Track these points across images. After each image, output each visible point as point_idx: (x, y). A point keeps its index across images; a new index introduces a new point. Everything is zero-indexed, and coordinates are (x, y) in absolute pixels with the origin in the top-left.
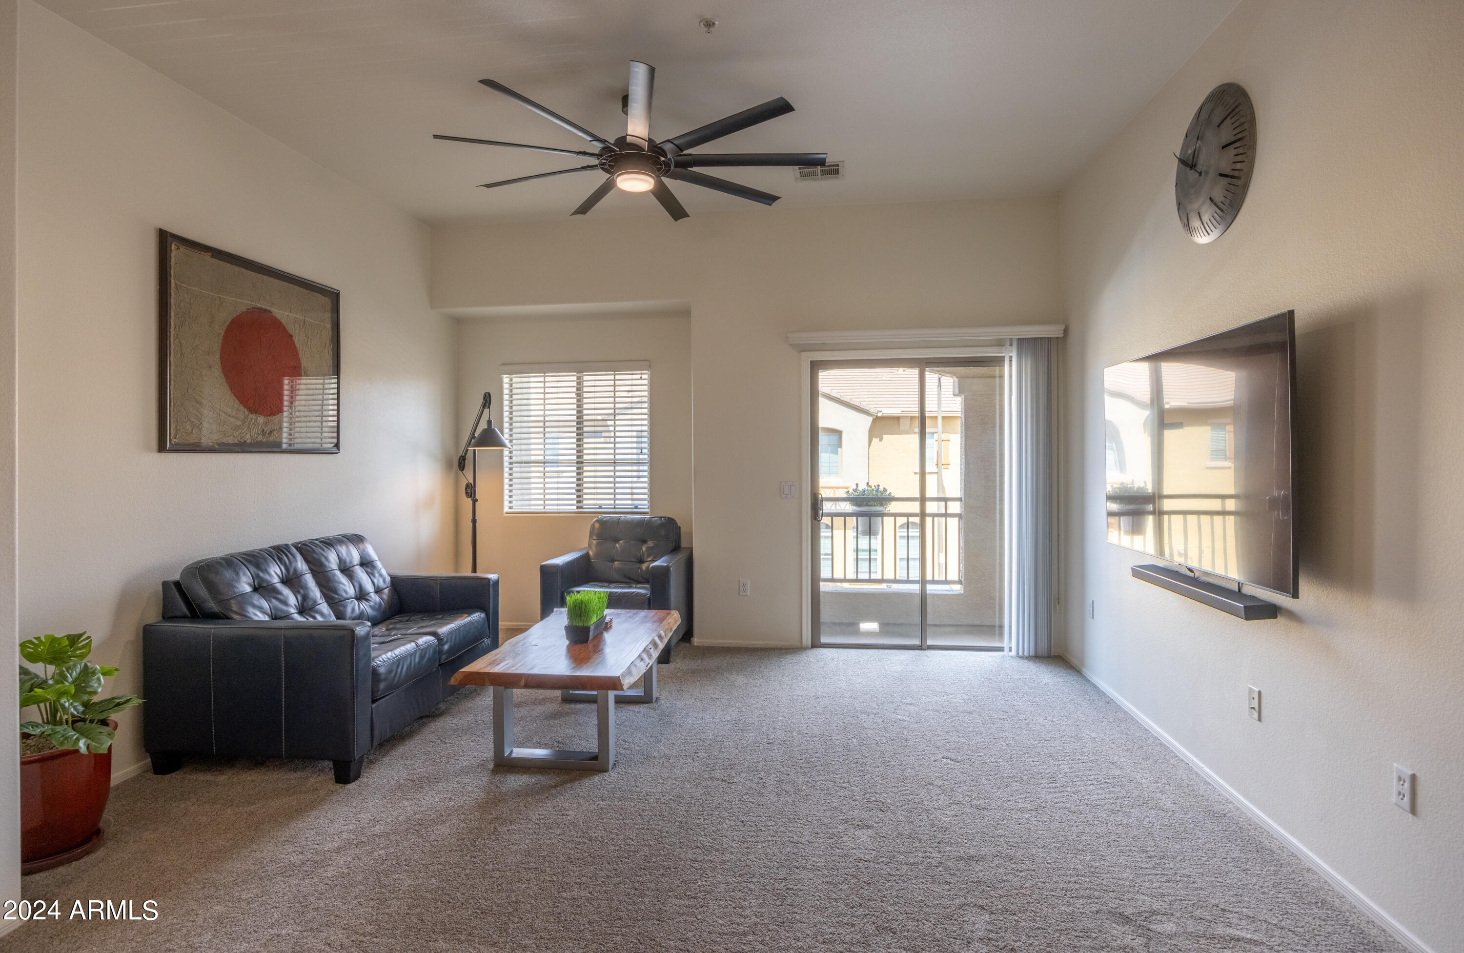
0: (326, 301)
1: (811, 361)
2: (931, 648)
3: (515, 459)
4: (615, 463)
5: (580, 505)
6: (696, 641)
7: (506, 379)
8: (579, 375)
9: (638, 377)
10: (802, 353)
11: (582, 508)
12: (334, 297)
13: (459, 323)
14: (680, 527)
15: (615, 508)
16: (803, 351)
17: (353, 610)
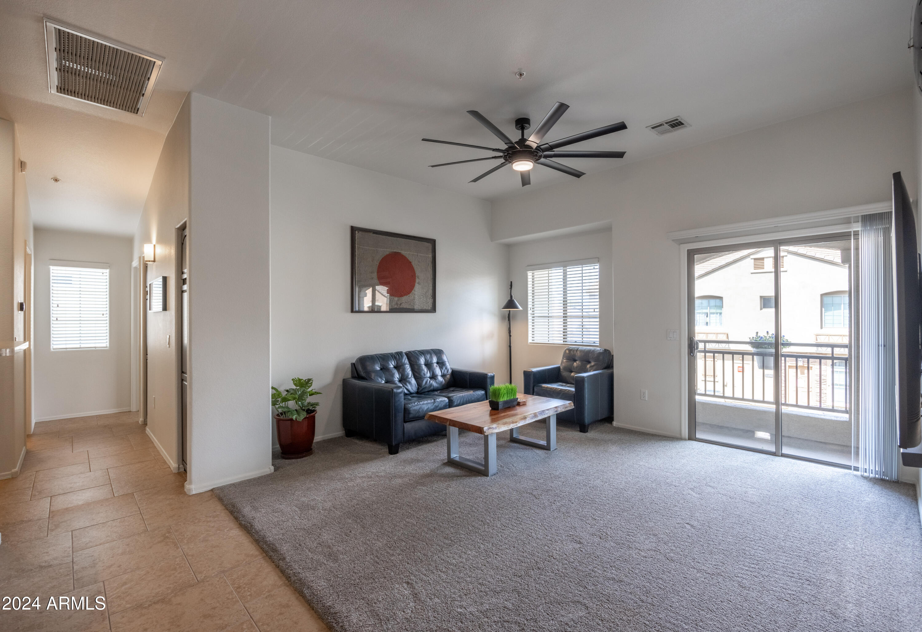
0: (429, 245)
1: (688, 250)
2: (783, 455)
3: (535, 315)
4: (582, 317)
5: (565, 340)
6: (615, 423)
7: (530, 274)
8: (565, 268)
9: (592, 268)
10: (681, 245)
11: (566, 342)
12: (433, 242)
13: (509, 247)
14: (613, 356)
15: (582, 342)
16: (681, 244)
17: (426, 382)
